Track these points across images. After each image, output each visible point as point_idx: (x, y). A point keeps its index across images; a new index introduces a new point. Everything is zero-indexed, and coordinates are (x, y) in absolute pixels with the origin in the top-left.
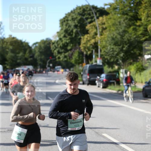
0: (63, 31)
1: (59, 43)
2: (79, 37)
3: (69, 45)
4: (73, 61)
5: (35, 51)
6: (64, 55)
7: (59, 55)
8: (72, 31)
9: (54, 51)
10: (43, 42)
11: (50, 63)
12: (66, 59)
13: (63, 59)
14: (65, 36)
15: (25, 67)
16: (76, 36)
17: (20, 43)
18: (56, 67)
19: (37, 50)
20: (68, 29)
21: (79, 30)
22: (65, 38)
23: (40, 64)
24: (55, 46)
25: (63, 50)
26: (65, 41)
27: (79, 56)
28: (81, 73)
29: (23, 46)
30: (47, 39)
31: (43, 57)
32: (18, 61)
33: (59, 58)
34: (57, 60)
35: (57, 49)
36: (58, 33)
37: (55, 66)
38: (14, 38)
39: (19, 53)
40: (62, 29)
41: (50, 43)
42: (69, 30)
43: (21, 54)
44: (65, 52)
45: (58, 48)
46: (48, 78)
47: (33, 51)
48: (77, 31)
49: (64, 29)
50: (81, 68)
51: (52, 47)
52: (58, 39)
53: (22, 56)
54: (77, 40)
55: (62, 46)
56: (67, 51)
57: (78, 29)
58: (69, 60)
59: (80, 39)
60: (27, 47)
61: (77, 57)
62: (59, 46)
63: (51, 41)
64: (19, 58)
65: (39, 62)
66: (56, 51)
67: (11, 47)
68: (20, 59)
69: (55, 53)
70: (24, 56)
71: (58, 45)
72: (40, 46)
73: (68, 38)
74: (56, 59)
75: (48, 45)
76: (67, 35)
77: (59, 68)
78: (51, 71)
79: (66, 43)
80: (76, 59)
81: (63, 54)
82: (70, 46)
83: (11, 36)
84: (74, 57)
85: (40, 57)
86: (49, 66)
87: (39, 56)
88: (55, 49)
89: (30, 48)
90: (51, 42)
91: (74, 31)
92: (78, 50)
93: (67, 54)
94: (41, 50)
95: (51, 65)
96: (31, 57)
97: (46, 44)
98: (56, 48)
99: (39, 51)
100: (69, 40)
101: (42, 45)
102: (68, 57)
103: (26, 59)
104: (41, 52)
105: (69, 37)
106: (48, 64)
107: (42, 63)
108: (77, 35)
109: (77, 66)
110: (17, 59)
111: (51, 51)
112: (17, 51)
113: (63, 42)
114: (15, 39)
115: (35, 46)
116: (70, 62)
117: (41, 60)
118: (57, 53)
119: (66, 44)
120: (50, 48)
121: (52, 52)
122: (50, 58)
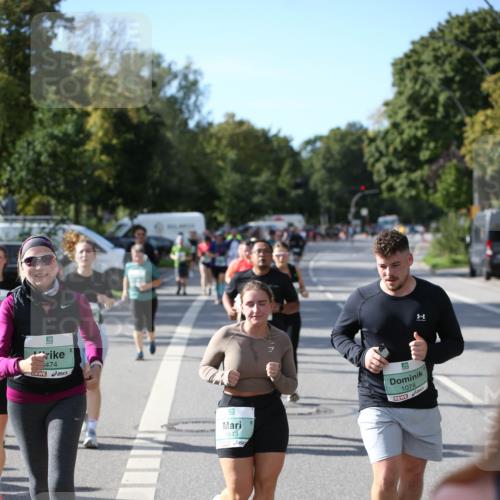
0: (404, 98)
1: (390, 137)
2: (459, 118)
3: (424, 145)
4: (437, 198)
5: (312, 166)
6: (407, 177)
7: (391, 180)
8: (435, 99)
9: (373, 165)
10: (338, 135)
11: (359, 205)
12: (413, 193)
13: (404, 192)
14: (410, 117)
15: (279, 220)
16: (447, 116)
17: (262, 140)
18: (381, 220)
19: (318, 164)
20: (419, 91)
21: (458, 94)
22: (411, 122)
23: (328, 210)
24: (377, 149)
25: (403, 164)
26: (409, 131)
27: (458, 181)
28: (463, 240)
29: (272, 151)
30: (351, 125)
31: (337, 186)
32: (256, 199)
33: (391, 188)
34: (385, 195)
35: (385, 160)
36: (387, 104)
37: (379, 215)
38: (241, 123)
39: (257, 173)
40: (400, 93)
41: (359, 140)
42: (426, 94)
43: (264, 176)
44: (411, 170)
45: (387, 155)
46: (355, 256)
47: (305, 165)
48: (450, 98)
49: (408, 92)
50: (464, 222)
51: (368, 151)
52: (386, 124)
53: (268, 181)
54: (452, 127)
55: (400, 148)
56: (416, 164)
57: (454, 91)
58: (424, 196)
59: (462, 124)
60: (283, 154)
61: (451, 185)
62: (391, 149)
63: (365, 131)
64: (257, 188)
65: (325, 203)
66: (380, 166)
67: (232, 155)
68: (263, 193)
69: (379, 171)
70: (275, 182)
71: (387, 146)
72: (328, 150)
73: (419, 123)
74: (381, 192)
75: (354, 147)
76: (416, 112)
77: (392, 223)
78: (363, 231)
79: (415, 137)
80: (447, 190)
81: (404, 174)
82: (427, 148)
83: (232, 116)
84: (440, 186)
85: (326, 187)
86: (357, 216)
87: (323, 182)
88: (378, 160)
89: (294, 155)
90: (364, 137)
91: (442, 98)
92: (455, 161)
93: (416, 175)
94: (331, 164)
95: (364, 212)
96: (297, 186)
97: (347, 142)
98: (381, 155)
99: (324, 166)
100: (422, 127)
101: (336, 148)
102: (421, 186)
103: (281, 193)
104: (330, 170)
105: (424, 118)
106: (353, 210)
107: (333, 206)
108: (452, 112)
109: (452, 215)
110: (254, 193)
111: (365, 164)
112: (253, 167)
113: (405, 136)
114: (244, 128)
115: (309, 148)
116: (427, 201)
117: (331, 195)
118: (383, 171)
119: (413, 143)
120: (360, 154)
121: (369, 168)
122: (363, 188)
